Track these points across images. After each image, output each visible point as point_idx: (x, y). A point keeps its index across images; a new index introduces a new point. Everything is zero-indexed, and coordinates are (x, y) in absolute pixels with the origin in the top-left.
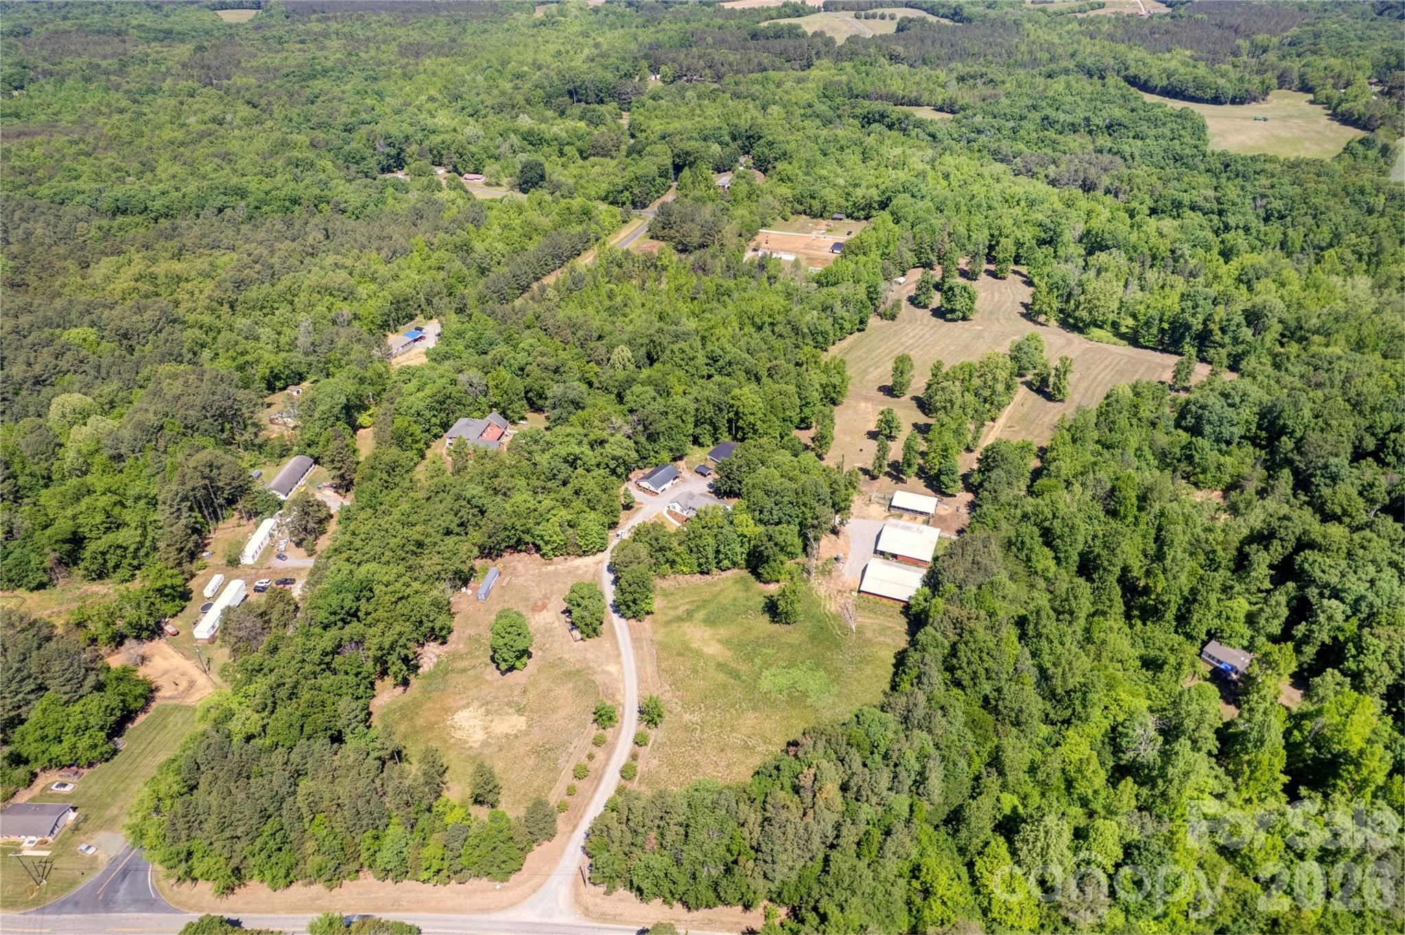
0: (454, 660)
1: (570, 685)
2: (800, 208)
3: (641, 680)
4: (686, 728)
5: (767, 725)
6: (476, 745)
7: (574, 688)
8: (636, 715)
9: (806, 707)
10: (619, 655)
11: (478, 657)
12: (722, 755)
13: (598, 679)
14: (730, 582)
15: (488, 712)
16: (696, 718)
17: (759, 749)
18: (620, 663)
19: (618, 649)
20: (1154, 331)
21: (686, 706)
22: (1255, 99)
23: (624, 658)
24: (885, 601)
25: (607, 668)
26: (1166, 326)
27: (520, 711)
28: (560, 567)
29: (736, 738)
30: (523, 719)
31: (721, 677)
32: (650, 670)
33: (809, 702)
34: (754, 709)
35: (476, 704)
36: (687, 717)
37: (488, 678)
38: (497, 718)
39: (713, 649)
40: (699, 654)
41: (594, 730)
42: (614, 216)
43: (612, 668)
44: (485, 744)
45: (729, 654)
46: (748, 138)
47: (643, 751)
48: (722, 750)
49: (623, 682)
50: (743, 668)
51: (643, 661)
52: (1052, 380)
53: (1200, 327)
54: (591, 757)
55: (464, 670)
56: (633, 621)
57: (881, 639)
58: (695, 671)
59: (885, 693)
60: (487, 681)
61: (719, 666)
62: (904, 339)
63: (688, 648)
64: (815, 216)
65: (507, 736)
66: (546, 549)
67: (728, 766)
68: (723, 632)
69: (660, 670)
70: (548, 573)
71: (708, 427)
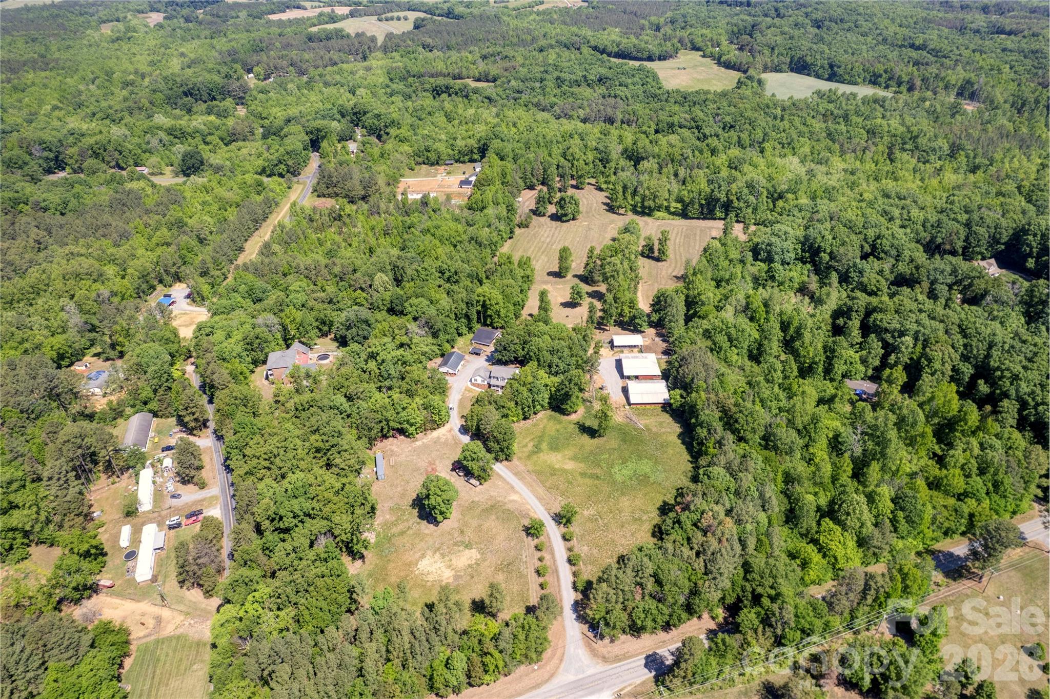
0: (389, 528)
1: (493, 517)
2: (420, 160)
4: (590, 519)
5: (638, 502)
6: (451, 580)
7: (497, 518)
8: (553, 523)
9: (653, 484)
10: (512, 487)
11: (407, 520)
12: (624, 529)
13: (509, 506)
14: (545, 421)
15: (443, 556)
16: (592, 511)
17: (644, 518)
18: (516, 492)
19: (508, 483)
20: (697, 206)
22: (671, 57)
23: (516, 488)
24: (648, 406)
25: (511, 498)
26: (703, 202)
27: (468, 546)
28: (425, 441)
29: (626, 516)
30: (473, 551)
31: (588, 481)
32: (541, 491)
33: (651, 480)
34: (623, 494)
35: (429, 553)
37: (426, 531)
38: (453, 557)
39: (570, 465)
40: (565, 471)
41: (532, 542)
42: (280, 184)
43: (514, 497)
44: (457, 577)
45: (582, 465)
46: (355, 114)
47: (574, 542)
48: (623, 526)
49: (528, 503)
50: (598, 471)
51: (531, 486)
52: (656, 247)
53: (725, 199)
54: (541, 559)
55: (402, 533)
56: (505, 463)
57: (663, 430)
58: (570, 483)
59: (691, 462)
60: (427, 535)
61: (583, 475)
62: (543, 239)
63: (555, 470)
64: (432, 164)
65: (470, 566)
66: (411, 430)
67: (632, 535)
68: (569, 453)
69: (548, 489)
70: (419, 447)
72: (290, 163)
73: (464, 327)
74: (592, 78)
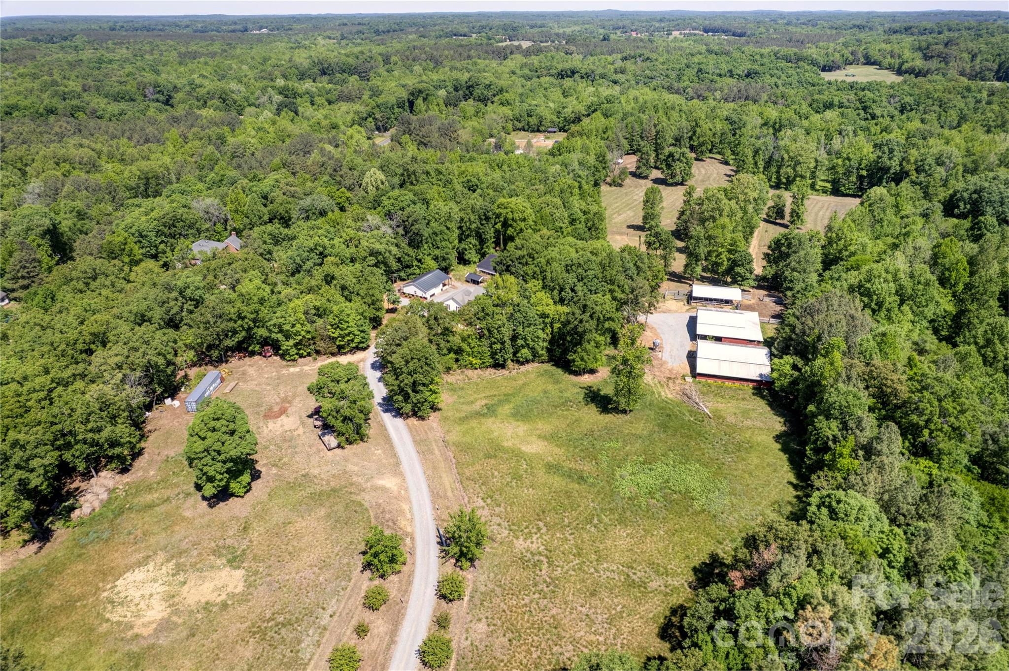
0: (138, 492)
1: (322, 512)
2: (520, 125)
3: (436, 496)
4: (522, 561)
5: (651, 546)
6: (145, 632)
7: (328, 516)
8: (434, 550)
9: (697, 513)
10: (398, 464)
11: (177, 485)
12: (595, 601)
13: (367, 499)
14: (533, 376)
15: (179, 569)
16: (535, 544)
17: (653, 585)
18: (400, 474)
19: (395, 455)
20: (853, 178)
21: (515, 528)
22: (838, 68)
23: (405, 466)
24: (728, 384)
25: (381, 482)
26: (864, 173)
27: (235, 561)
28: (306, 368)
29: (609, 571)
30: (239, 573)
31: (558, 482)
32: (448, 480)
33: (697, 506)
34: (622, 521)
35: (161, 557)
36: (520, 544)
37: (187, 514)
38: (193, 577)
39: (535, 447)
40: (518, 455)
41: (365, 582)
42: (359, 132)
43: (389, 482)
44: (165, 626)
45: (559, 451)
47: (457, 610)
48: (593, 594)
49: (408, 500)
50: (587, 467)
51: (435, 468)
53: (898, 168)
54: (361, 631)
55: (150, 507)
56: (413, 421)
57: (749, 423)
58: (518, 477)
59: (795, 487)
60: (184, 519)
61: (552, 468)
62: (635, 198)
63: (499, 448)
64: (533, 131)
65: (207, 607)
66: (287, 345)
67: (611, 621)
68: (544, 426)
69: (463, 480)
70: (292, 374)
71: (474, 241)
72: (378, 116)
73: (473, 252)
74: (738, 72)
